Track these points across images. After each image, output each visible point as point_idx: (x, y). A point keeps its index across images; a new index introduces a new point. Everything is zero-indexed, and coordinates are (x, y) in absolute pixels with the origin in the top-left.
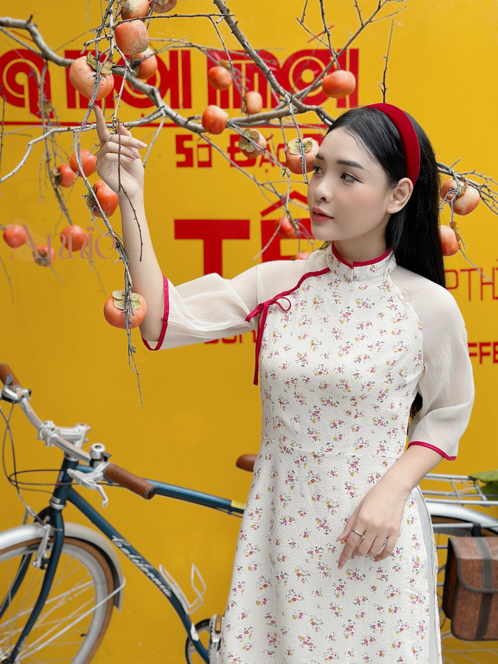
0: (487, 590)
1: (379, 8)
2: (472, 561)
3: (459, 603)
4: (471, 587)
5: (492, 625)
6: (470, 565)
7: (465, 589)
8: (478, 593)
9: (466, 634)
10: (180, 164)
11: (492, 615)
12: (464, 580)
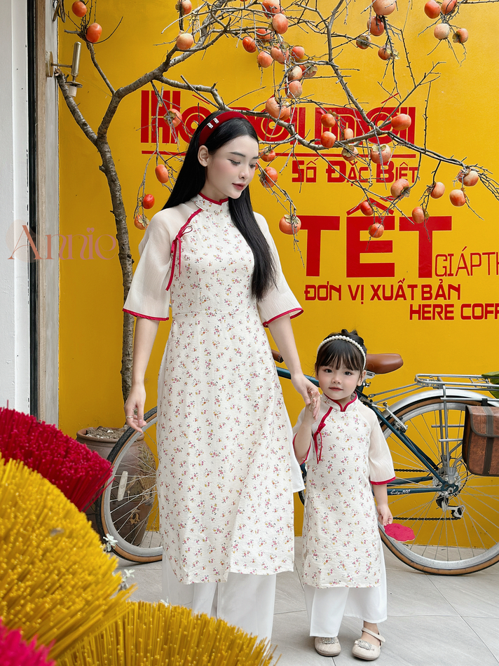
0: (490, 435)
1: (425, 77)
2: (480, 416)
3: (472, 445)
4: (479, 433)
5: (494, 463)
6: (479, 419)
7: (476, 435)
8: (483, 437)
9: (477, 469)
10: (294, 180)
11: (493, 455)
12: (475, 428)
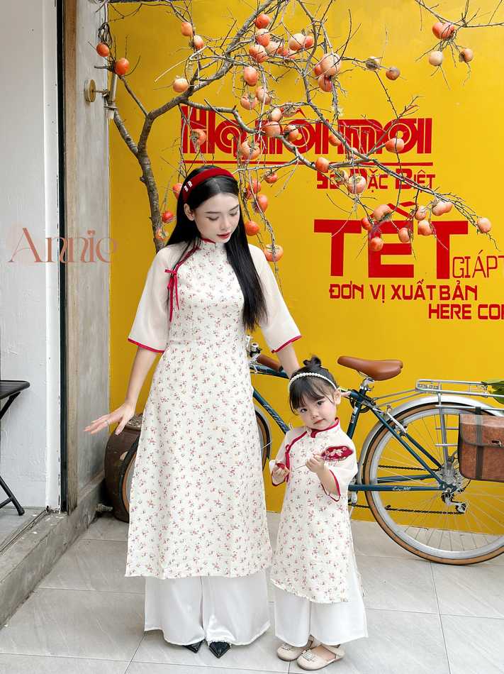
0: (479, 444)
2: (469, 425)
4: (469, 441)
5: (485, 469)
6: (468, 427)
7: (466, 443)
8: (474, 446)
9: (469, 474)
10: (319, 187)
11: (484, 462)
12: (464, 437)
